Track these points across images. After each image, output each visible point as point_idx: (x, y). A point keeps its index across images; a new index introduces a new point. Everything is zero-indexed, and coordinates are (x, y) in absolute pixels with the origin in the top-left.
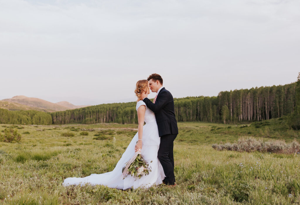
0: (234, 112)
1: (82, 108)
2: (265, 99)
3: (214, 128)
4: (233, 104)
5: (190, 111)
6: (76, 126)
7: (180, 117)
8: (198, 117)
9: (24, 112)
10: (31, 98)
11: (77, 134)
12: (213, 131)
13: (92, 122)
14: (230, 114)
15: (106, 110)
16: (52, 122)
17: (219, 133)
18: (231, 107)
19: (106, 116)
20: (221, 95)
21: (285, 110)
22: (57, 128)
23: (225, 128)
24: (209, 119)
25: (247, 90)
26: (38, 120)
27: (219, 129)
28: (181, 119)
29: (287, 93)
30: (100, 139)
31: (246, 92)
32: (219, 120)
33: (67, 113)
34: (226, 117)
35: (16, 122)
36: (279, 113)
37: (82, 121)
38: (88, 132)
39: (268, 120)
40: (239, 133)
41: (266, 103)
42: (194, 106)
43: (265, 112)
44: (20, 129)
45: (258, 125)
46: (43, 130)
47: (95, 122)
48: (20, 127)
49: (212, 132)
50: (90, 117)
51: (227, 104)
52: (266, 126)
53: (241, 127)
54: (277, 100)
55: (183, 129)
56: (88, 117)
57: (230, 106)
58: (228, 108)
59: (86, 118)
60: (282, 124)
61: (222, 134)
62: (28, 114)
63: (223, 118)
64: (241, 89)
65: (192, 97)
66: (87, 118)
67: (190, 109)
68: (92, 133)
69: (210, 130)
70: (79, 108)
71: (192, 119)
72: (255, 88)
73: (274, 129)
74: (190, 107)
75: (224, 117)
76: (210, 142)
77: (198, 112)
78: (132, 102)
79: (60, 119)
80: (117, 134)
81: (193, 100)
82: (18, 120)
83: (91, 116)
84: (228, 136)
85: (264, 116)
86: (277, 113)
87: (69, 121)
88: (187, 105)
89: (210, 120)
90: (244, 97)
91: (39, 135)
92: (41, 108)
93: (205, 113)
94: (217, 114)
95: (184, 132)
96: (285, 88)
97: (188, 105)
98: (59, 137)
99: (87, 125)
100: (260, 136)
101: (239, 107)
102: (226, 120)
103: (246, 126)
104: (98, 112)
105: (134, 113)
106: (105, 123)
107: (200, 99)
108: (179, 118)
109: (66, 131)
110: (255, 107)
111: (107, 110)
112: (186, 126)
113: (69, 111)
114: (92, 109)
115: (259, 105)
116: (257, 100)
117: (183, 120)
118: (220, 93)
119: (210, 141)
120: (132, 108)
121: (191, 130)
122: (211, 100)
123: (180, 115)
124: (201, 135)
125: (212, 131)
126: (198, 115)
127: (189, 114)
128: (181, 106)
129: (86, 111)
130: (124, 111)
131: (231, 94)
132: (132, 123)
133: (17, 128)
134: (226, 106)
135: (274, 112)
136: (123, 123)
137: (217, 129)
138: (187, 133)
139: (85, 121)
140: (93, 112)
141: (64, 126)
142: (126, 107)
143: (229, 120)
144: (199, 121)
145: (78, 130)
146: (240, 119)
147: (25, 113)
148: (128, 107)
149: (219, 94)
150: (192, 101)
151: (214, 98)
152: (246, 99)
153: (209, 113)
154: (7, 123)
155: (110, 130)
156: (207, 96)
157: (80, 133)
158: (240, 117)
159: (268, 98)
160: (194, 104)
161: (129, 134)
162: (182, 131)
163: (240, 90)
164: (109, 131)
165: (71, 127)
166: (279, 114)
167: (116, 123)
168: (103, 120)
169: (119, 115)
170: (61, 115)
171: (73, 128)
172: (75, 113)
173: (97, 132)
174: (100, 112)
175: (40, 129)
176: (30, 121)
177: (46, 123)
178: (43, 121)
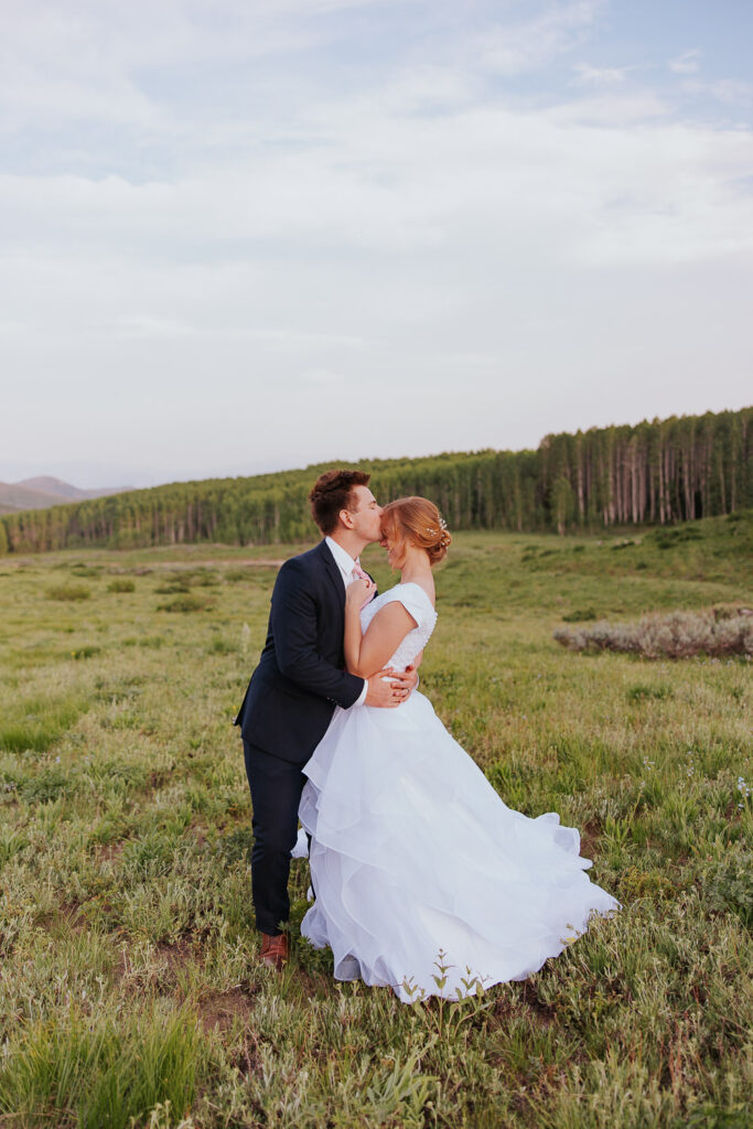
0: (589, 497)
1: (104, 498)
2: (681, 454)
3: (530, 552)
4: (585, 473)
5: (454, 498)
6: (89, 556)
8: (478, 517)
11: (95, 589)
12: (530, 562)
13: (140, 542)
14: (577, 504)
15: (183, 502)
16: (6, 547)
17: (548, 567)
18: (580, 482)
19: (186, 517)
20: (548, 446)
21: (741, 486)
22: (27, 569)
23: (567, 552)
24: (512, 520)
25: (627, 428)
29: (748, 435)
30: (180, 608)
31: (625, 433)
32: (543, 521)
33: (56, 514)
34: (566, 516)
36: (723, 498)
37: (108, 540)
38: (131, 578)
39: (694, 524)
40: (610, 568)
41: (686, 468)
42: (466, 482)
43: (682, 495)
45: (666, 540)
47: (150, 541)
49: (525, 567)
50: (134, 526)
51: (568, 472)
52: (690, 542)
53: (616, 548)
54: (720, 457)
56: (125, 526)
57: (576, 480)
58: (569, 486)
59: (119, 529)
60: (739, 534)
61: (559, 572)
63: (556, 516)
64: (609, 425)
65: (459, 454)
66: (122, 531)
67: (451, 492)
68: (148, 583)
69: (519, 560)
70: (93, 497)
71: (461, 522)
72: (650, 421)
73: (717, 550)
74: (452, 485)
75: (559, 515)
76: (523, 600)
77: (479, 500)
78: (266, 476)
79: (35, 536)
80: (226, 582)
81: (460, 461)
83: (134, 522)
84: (579, 579)
85: (679, 509)
86: (720, 498)
87: (63, 542)
88: (445, 479)
89: (516, 525)
90: (619, 450)
93: (501, 502)
94: (537, 506)
96: (743, 422)
97: (447, 481)
98: (39, 604)
99: (125, 555)
100: (673, 575)
101: (603, 482)
102: (566, 524)
103: (631, 544)
104: (160, 509)
105: (276, 509)
106: (184, 546)
107: (483, 460)
109: (58, 579)
110: (652, 479)
111: (187, 504)
113: (61, 508)
114: (137, 502)
115: (663, 475)
116: (658, 457)
118: (545, 439)
119: (524, 596)
120: (269, 492)
121: (459, 562)
122: (518, 462)
124: (493, 578)
125: (525, 563)
126: (479, 508)
128: (424, 480)
129: (119, 507)
130: (241, 503)
131: (579, 443)
132: (270, 542)
134: (563, 479)
135: (709, 496)
136: (242, 544)
137: (542, 556)
138: (448, 571)
139: (118, 540)
140: (142, 509)
141: (49, 559)
142: (248, 491)
143: (573, 525)
144: (481, 528)
145: (101, 571)
146: (609, 519)
148: (256, 489)
149: (542, 443)
150: (458, 467)
151: (527, 454)
152: (626, 458)
153: (511, 503)
155: (202, 569)
156: (504, 449)
157: (109, 587)
158: (608, 511)
159: (690, 453)
160: (463, 476)
161: (263, 582)
163: (607, 429)
164: (199, 572)
165: (74, 563)
166: (724, 502)
167: (218, 545)
168: (177, 533)
169: (227, 516)
170: (37, 524)
171: (81, 566)
172: (83, 514)
173: (161, 577)
174: (164, 509)
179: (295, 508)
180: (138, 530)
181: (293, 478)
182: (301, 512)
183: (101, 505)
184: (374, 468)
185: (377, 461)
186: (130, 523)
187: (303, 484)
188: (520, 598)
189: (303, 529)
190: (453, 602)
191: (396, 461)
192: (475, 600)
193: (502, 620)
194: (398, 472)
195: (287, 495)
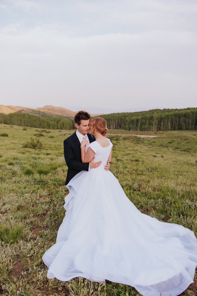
5: (190, 121)
7: (180, 125)
10: (58, 108)
15: (115, 118)
26: (62, 125)
28: (180, 128)
35: (46, 127)
42: (194, 116)
44: (48, 134)
46: (65, 135)
48: (48, 132)
55: (181, 137)
62: (55, 120)
65: (193, 108)
67: (189, 119)
71: (191, 128)
74: (189, 117)
78: (137, 112)
80: (122, 140)
81: (193, 110)
82: (47, 125)
91: (61, 139)
92: (65, 116)
95: (182, 140)
105: (139, 121)
106: (114, 130)
108: (179, 127)
111: (116, 119)
112: (185, 135)
117: (183, 128)
120: (138, 117)
121: (188, 139)
127: (188, 124)
128: (181, 115)
130: (130, 119)
132: (137, 130)
133: (45, 132)
136: (129, 130)
138: (184, 141)
142: (132, 116)
147: (53, 119)
148: (134, 116)
150: (192, 112)
154: (39, 127)
155: (117, 136)
160: (193, 114)
161: (133, 140)
162: (180, 139)
167: (123, 130)
168: (113, 126)
169: (126, 122)
174: (110, 120)
175: (63, 133)
176: (56, 127)
177: (68, 128)
178: (66, 127)
179: (144, 121)
181: (144, 113)
182: (146, 122)
184: (167, 111)
185: (168, 109)
187: (147, 115)
189: (146, 127)
191: (174, 109)
192: (189, 150)
194: (174, 113)
195: (142, 118)
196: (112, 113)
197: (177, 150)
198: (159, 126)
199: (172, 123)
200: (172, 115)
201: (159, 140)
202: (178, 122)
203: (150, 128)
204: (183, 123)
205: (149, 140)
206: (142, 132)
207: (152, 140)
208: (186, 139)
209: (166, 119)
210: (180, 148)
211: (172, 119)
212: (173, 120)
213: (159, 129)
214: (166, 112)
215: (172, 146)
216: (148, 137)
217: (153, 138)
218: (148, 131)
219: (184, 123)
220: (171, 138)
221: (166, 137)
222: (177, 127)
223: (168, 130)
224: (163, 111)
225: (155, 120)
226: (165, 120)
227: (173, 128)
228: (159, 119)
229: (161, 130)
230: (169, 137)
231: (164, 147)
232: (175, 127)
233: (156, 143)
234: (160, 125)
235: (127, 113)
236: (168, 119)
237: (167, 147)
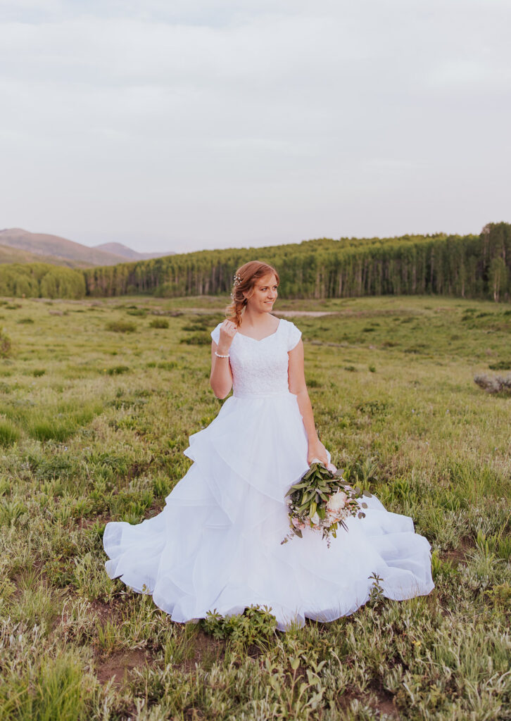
1: (154, 260)
3: (469, 314)
5: (412, 271)
6: (140, 302)
7: (388, 283)
8: (430, 285)
9: (21, 267)
10: (39, 235)
11: (141, 325)
12: (469, 321)
13: (177, 292)
15: (210, 264)
16: (85, 291)
17: (482, 326)
19: (211, 277)
20: (489, 232)
22: (96, 308)
23: (498, 315)
24: (457, 289)
26: (53, 286)
27: (482, 315)
28: (388, 289)
30: (197, 342)
32: (482, 291)
33: (120, 269)
34: (501, 287)
35: (4, 291)
37: (155, 290)
38: (167, 318)
42: (422, 258)
44: (13, 311)
46: (65, 314)
47: (184, 292)
48: (12, 306)
49: (464, 325)
50: (174, 280)
51: (504, 253)
55: (395, 314)
56: (167, 281)
57: (510, 259)
58: (504, 264)
59: (163, 282)
61: (491, 330)
62: (31, 272)
63: (492, 286)
65: (418, 236)
66: (166, 284)
67: (410, 265)
68: (178, 323)
69: (460, 319)
70: (146, 259)
71: (416, 289)
74: (411, 259)
75: (495, 286)
76: (460, 350)
77: (432, 272)
78: (271, 247)
79: (105, 285)
81: (417, 241)
82: (8, 285)
83: (174, 277)
84: (506, 337)
87: (124, 289)
88: (405, 255)
89: (460, 292)
91: (56, 326)
92: (60, 258)
93: (449, 276)
94: (477, 279)
95: (397, 322)
97: (407, 256)
98: (100, 333)
99: (165, 302)
102: (500, 293)
104: (193, 269)
106: (207, 297)
107: (436, 241)
108: (383, 287)
109: (117, 317)
111: (212, 266)
112: (402, 307)
113: (124, 266)
114: (177, 263)
117: (395, 291)
118: (486, 227)
119: (461, 348)
120: (272, 260)
121: (413, 319)
122: (464, 244)
123: (387, 280)
124: (438, 332)
125: (465, 322)
126: (432, 278)
127: (408, 278)
128: (389, 254)
129: (164, 267)
133: (6, 306)
134: (499, 258)
137: (478, 317)
138: (404, 325)
139: (162, 291)
140: (180, 268)
141: (113, 302)
143: (506, 294)
144: (432, 294)
145: (146, 312)
147: (25, 269)
148: (263, 257)
149: (484, 230)
150: (416, 246)
151: (471, 238)
153: (457, 275)
155: (219, 314)
156: (453, 233)
157: (151, 324)
160: (420, 253)
164: (217, 316)
165: (129, 306)
168: (204, 287)
170: (107, 276)
171: (134, 307)
172: (138, 270)
173: (189, 318)
174: (196, 270)
175: (58, 309)
176: (35, 290)
177: (73, 294)
178: (65, 290)
179: (291, 272)
180: (176, 283)
181: (290, 250)
182: (295, 275)
183: (152, 264)
184: (351, 245)
185: (354, 239)
186: (171, 279)
187: (297, 255)
188: (458, 349)
189: (295, 288)
190: (404, 348)
191: (368, 240)
192: (422, 348)
193: (441, 365)
194: (369, 248)
195: (285, 261)
196: (201, 249)
197: (391, 351)
198: (332, 285)
199: (365, 277)
200: (365, 253)
201: (338, 325)
202: (381, 274)
203: (306, 291)
204: (395, 277)
205: (309, 323)
206: (288, 303)
207: (318, 324)
208: (408, 321)
209: (349, 264)
210: (396, 345)
211: (366, 265)
212: (368, 267)
213: (332, 293)
214: (349, 248)
215: (374, 339)
216: (305, 317)
217: (320, 318)
218: (302, 298)
219: (397, 275)
220: (367, 317)
221: (356, 316)
222: (379, 288)
223: (357, 296)
224: (340, 245)
225: (321, 270)
226: (347, 267)
227: (370, 292)
228: (331, 265)
229: (338, 297)
230: (362, 316)
231: (353, 343)
232: (375, 288)
233: (329, 333)
234: (335, 282)
235: (243, 249)
236: (355, 265)
237: (363, 341)
